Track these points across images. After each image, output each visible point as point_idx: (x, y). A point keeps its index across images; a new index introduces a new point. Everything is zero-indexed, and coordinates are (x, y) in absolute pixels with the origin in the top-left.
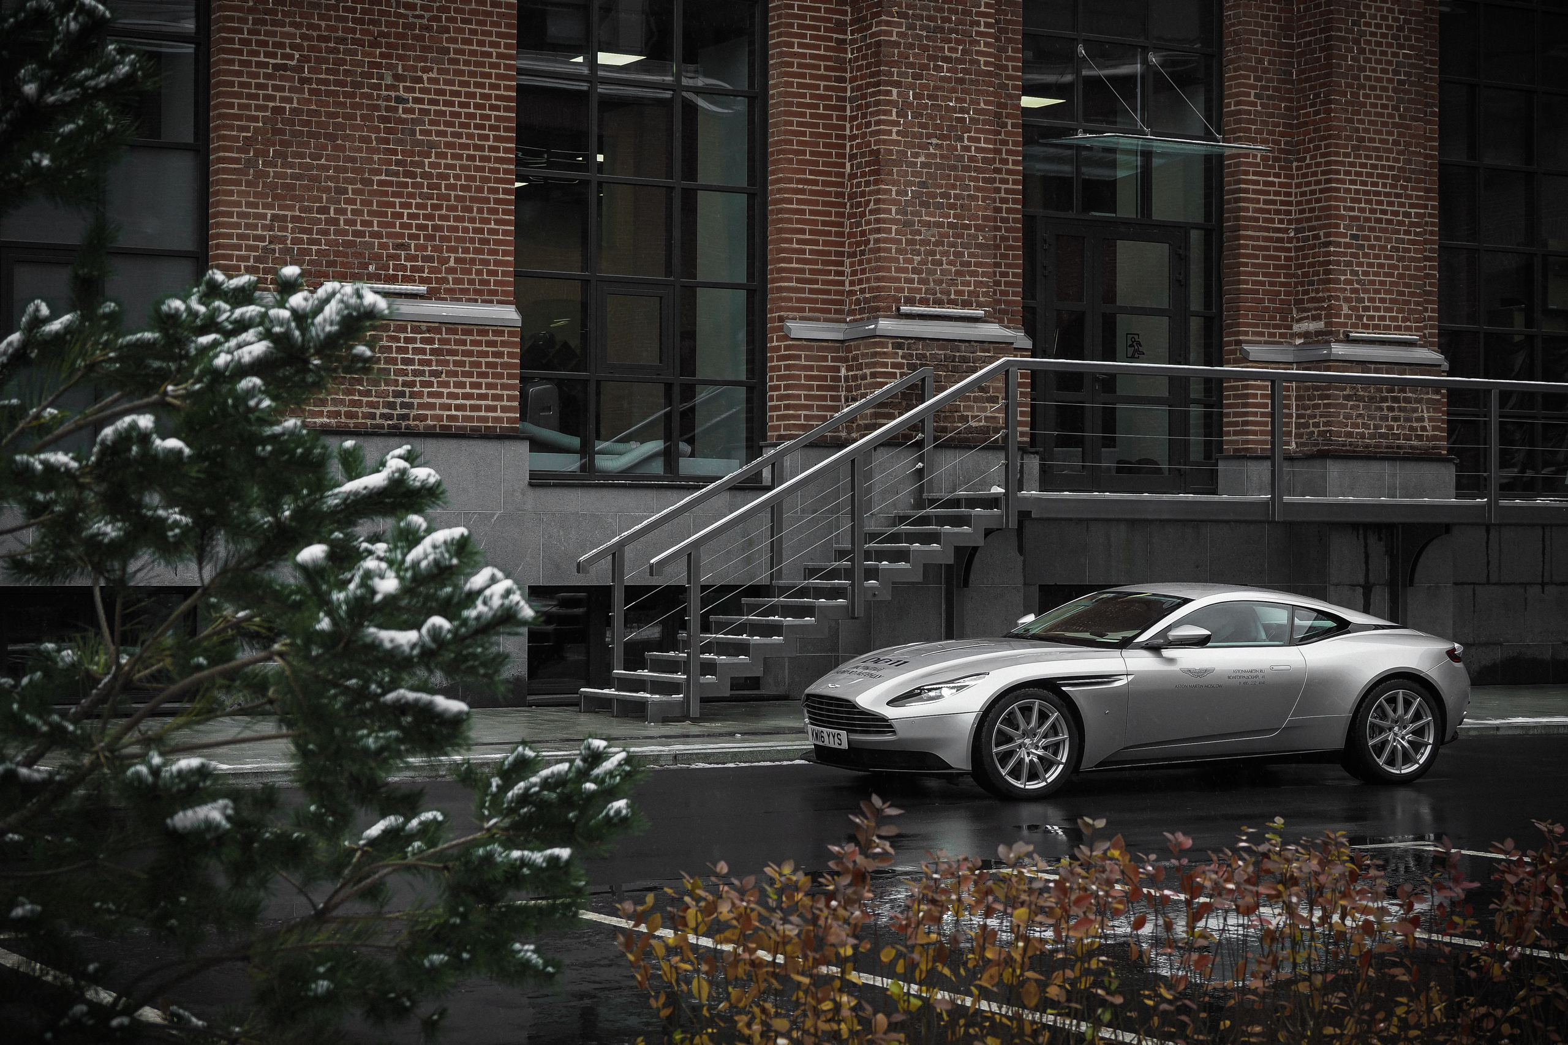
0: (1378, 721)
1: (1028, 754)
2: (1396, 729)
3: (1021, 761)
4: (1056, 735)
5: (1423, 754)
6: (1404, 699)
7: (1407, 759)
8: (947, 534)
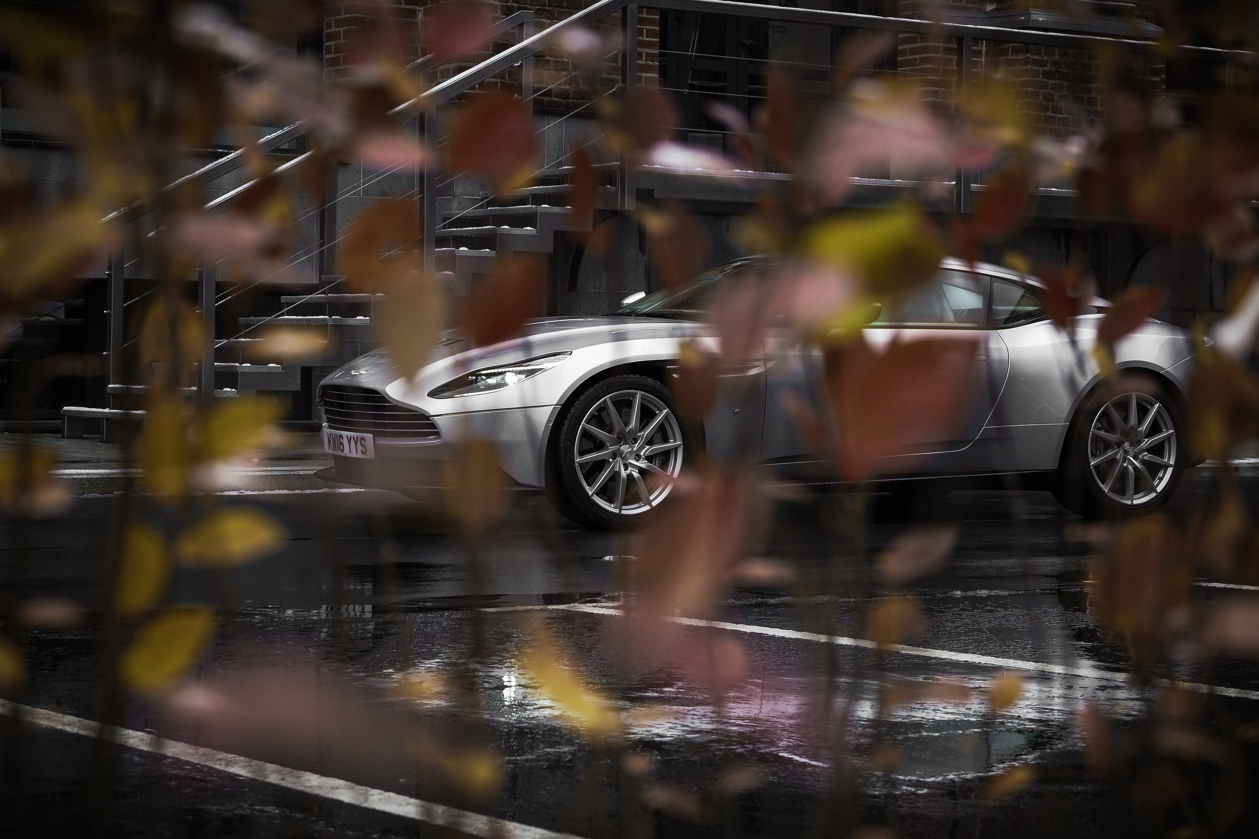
0: (1102, 433)
1: (626, 467)
2: (1127, 444)
3: (615, 476)
4: (665, 440)
5: (1161, 479)
6: (1138, 405)
7: (1141, 486)
8: (545, 214)
